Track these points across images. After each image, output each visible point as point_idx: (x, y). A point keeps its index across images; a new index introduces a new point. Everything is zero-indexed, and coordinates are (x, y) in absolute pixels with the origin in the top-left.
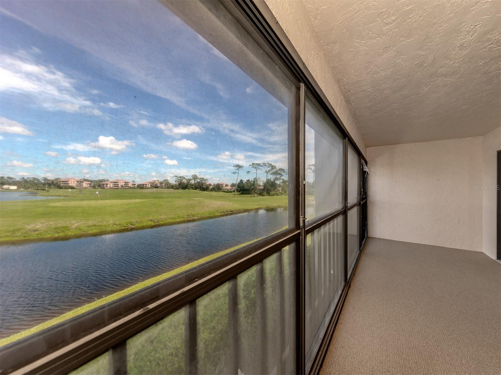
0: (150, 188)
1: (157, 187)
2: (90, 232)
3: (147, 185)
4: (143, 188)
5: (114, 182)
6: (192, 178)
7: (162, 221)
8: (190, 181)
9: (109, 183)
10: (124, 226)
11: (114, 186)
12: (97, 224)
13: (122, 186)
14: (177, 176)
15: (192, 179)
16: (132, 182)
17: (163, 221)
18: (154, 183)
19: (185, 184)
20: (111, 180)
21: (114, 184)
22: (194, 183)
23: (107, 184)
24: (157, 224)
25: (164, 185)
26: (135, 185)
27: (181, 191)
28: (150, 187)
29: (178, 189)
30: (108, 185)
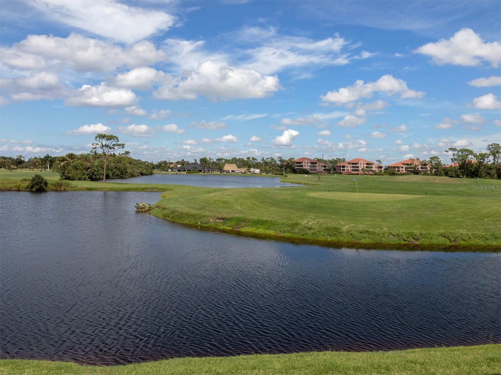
0: (405, 174)
1: (416, 173)
2: (363, 241)
3: (401, 169)
4: (393, 174)
5: (353, 164)
6: (488, 152)
7: (463, 240)
8: (484, 160)
9: (347, 165)
10: (405, 240)
11: (353, 170)
12: (370, 230)
13: (363, 170)
14: (454, 150)
15: (489, 155)
16: (377, 163)
17: (465, 241)
18: (411, 164)
19: (475, 166)
20: (347, 160)
21: (353, 167)
22: (494, 164)
23: (344, 167)
24: (454, 243)
25: (429, 169)
26: (381, 167)
27: (465, 180)
28: (404, 171)
29: (458, 176)
30: (346, 169)
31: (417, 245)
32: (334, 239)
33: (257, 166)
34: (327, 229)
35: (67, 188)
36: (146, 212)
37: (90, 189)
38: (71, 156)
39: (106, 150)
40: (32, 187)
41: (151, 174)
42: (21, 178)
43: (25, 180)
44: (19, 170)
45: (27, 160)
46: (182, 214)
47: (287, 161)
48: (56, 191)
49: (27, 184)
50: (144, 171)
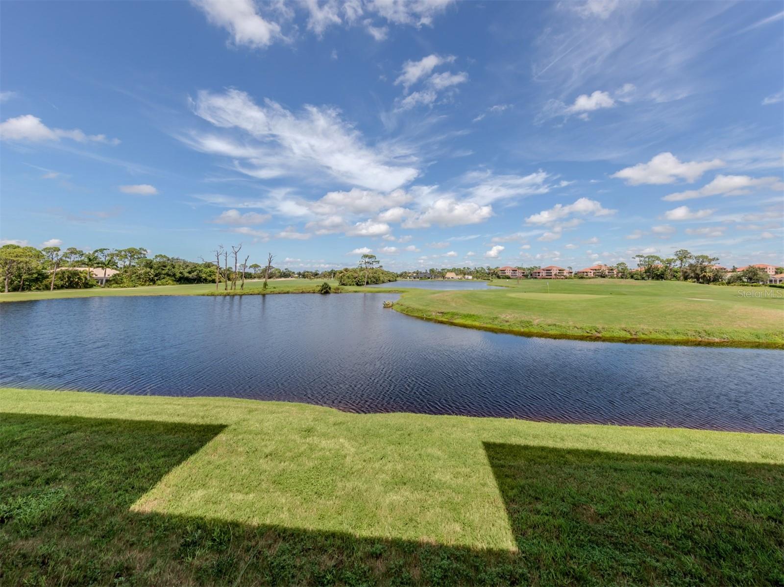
0: (593, 278)
1: (603, 276)
2: (551, 332)
3: (589, 274)
4: (582, 278)
5: (547, 270)
6: (675, 258)
7: (643, 334)
8: (670, 264)
9: (542, 271)
10: (588, 333)
11: (547, 275)
12: (557, 324)
13: (555, 275)
14: (642, 256)
15: (677, 260)
16: (568, 269)
17: (646, 335)
18: (599, 270)
19: (660, 270)
20: (542, 267)
21: (547, 273)
22: (681, 267)
23: (539, 273)
24: (634, 337)
25: (615, 273)
26: (571, 273)
27: (650, 282)
28: (592, 275)
29: (643, 279)
30: (541, 274)
31: (598, 337)
32: (526, 330)
33: (470, 273)
34: (521, 322)
35: (342, 291)
36: (389, 307)
37: (356, 292)
38: (346, 270)
39: (367, 265)
40: (322, 291)
41: (396, 280)
42: (316, 285)
43: (318, 286)
44: (315, 280)
45: (320, 273)
46: (413, 309)
47: (493, 270)
48: (336, 293)
49: (319, 288)
50: (391, 279)
